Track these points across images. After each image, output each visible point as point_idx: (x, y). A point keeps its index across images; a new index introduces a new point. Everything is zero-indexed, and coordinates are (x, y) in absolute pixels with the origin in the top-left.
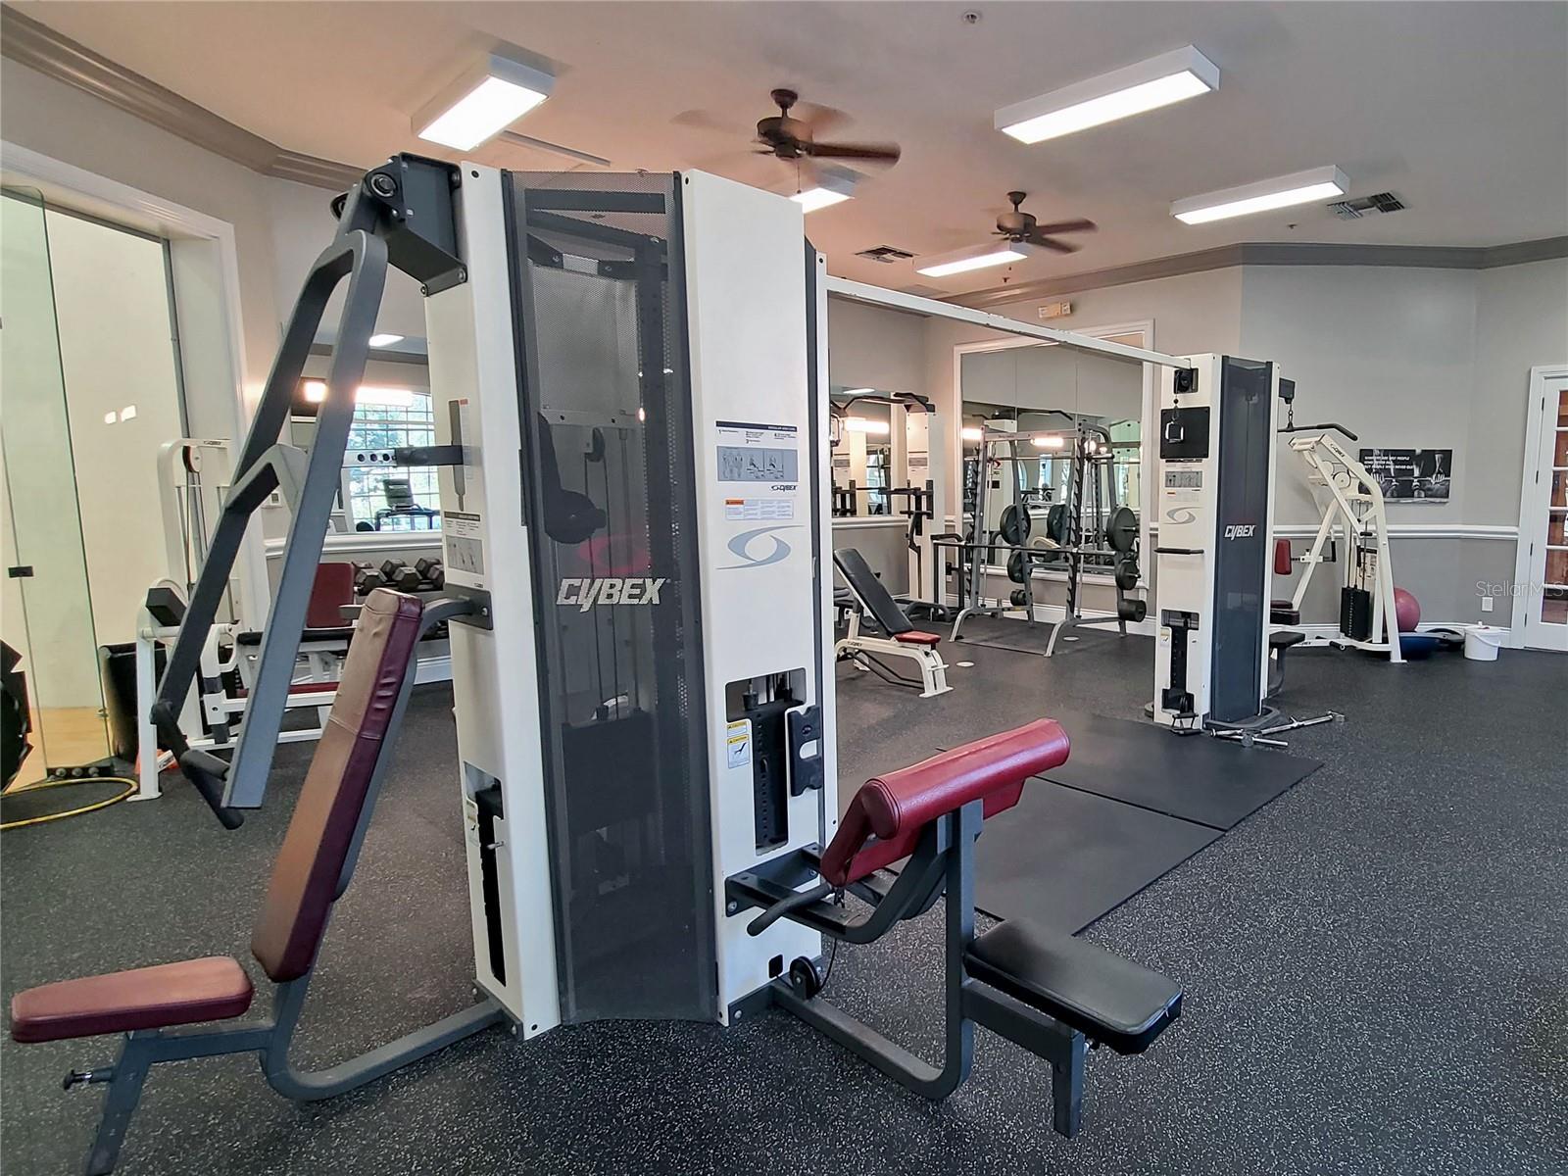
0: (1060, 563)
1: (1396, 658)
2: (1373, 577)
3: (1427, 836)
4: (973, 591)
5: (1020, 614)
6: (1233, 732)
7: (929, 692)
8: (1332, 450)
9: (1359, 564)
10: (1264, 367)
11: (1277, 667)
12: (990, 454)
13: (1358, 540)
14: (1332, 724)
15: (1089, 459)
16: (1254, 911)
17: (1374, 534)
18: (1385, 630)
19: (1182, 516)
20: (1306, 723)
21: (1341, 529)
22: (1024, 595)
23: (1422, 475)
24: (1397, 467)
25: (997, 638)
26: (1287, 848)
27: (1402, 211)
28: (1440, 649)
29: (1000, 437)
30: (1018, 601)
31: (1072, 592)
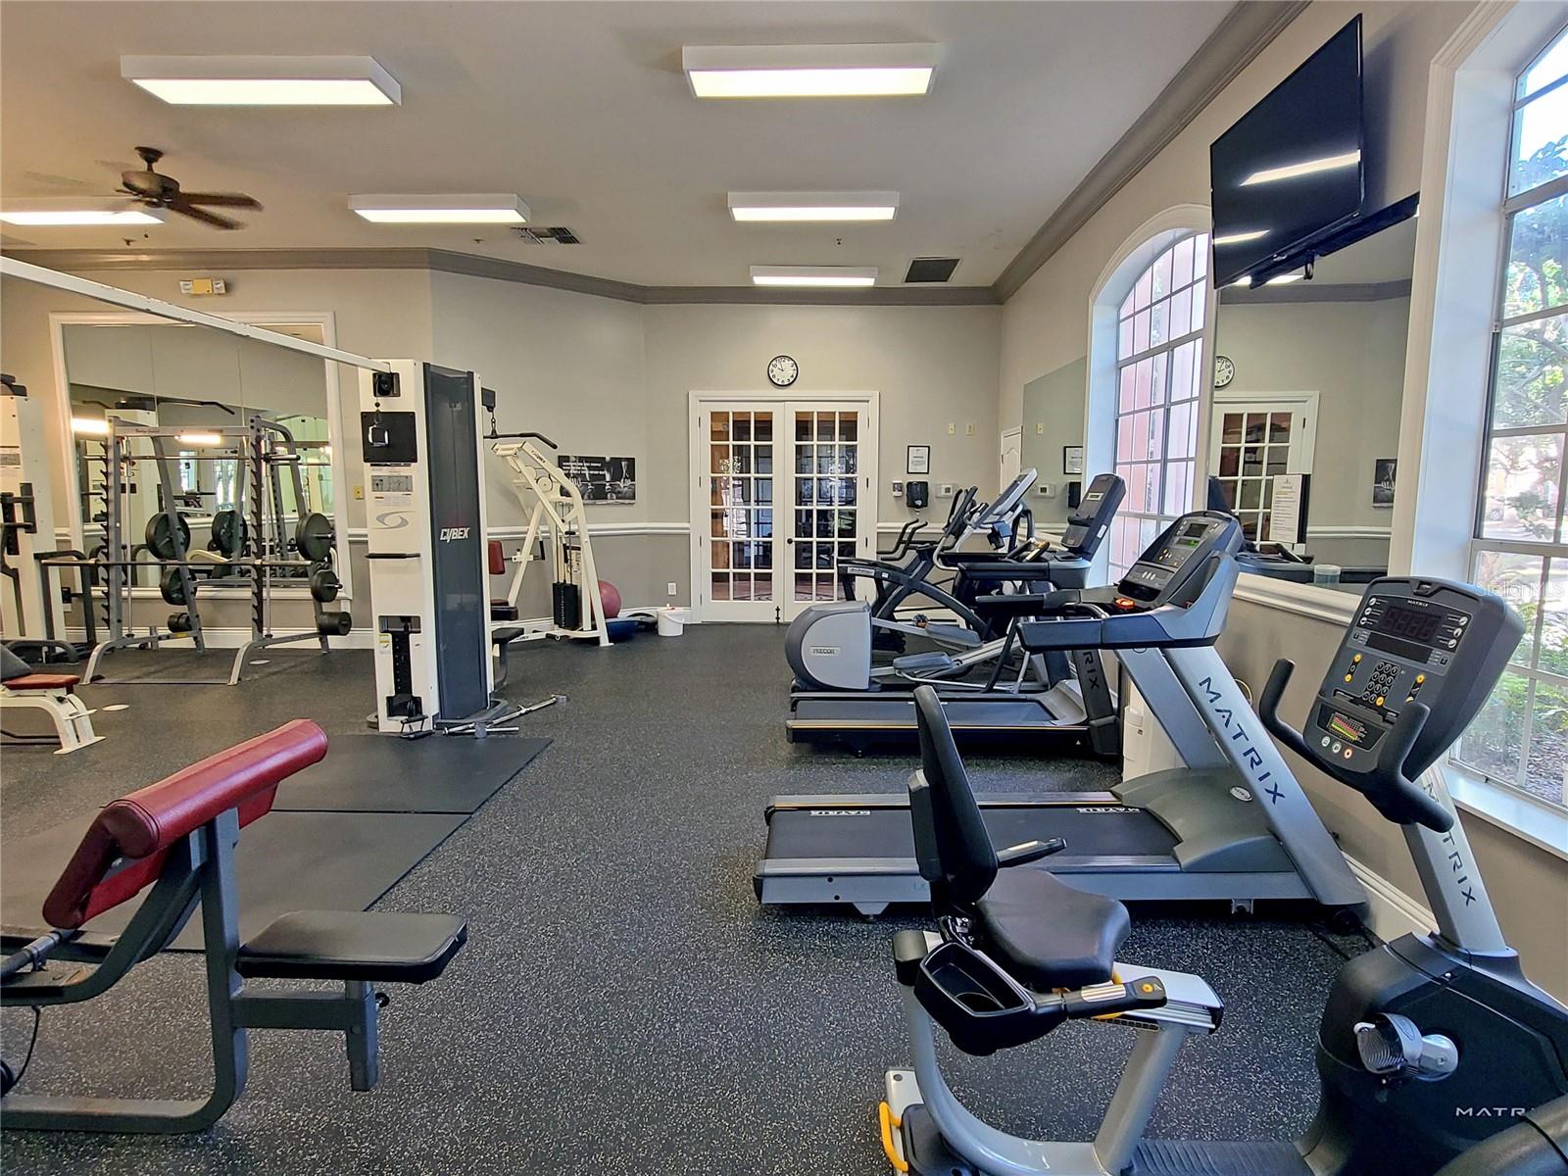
0: (235, 578)
1: (605, 642)
2: (579, 572)
3: (642, 778)
4: (113, 617)
5: (185, 642)
6: (465, 726)
7: (69, 746)
8: (534, 456)
9: (566, 561)
10: (466, 376)
11: (501, 661)
12: (124, 452)
13: (564, 540)
14: (556, 705)
15: (268, 460)
16: (508, 871)
17: (577, 533)
18: (593, 619)
19: (391, 521)
20: (533, 708)
21: (547, 529)
22: (188, 619)
23: (613, 479)
24: (592, 472)
25: (155, 672)
26: (530, 814)
27: (577, 245)
28: (641, 631)
29: (137, 431)
30: (177, 627)
31: (259, 609)
